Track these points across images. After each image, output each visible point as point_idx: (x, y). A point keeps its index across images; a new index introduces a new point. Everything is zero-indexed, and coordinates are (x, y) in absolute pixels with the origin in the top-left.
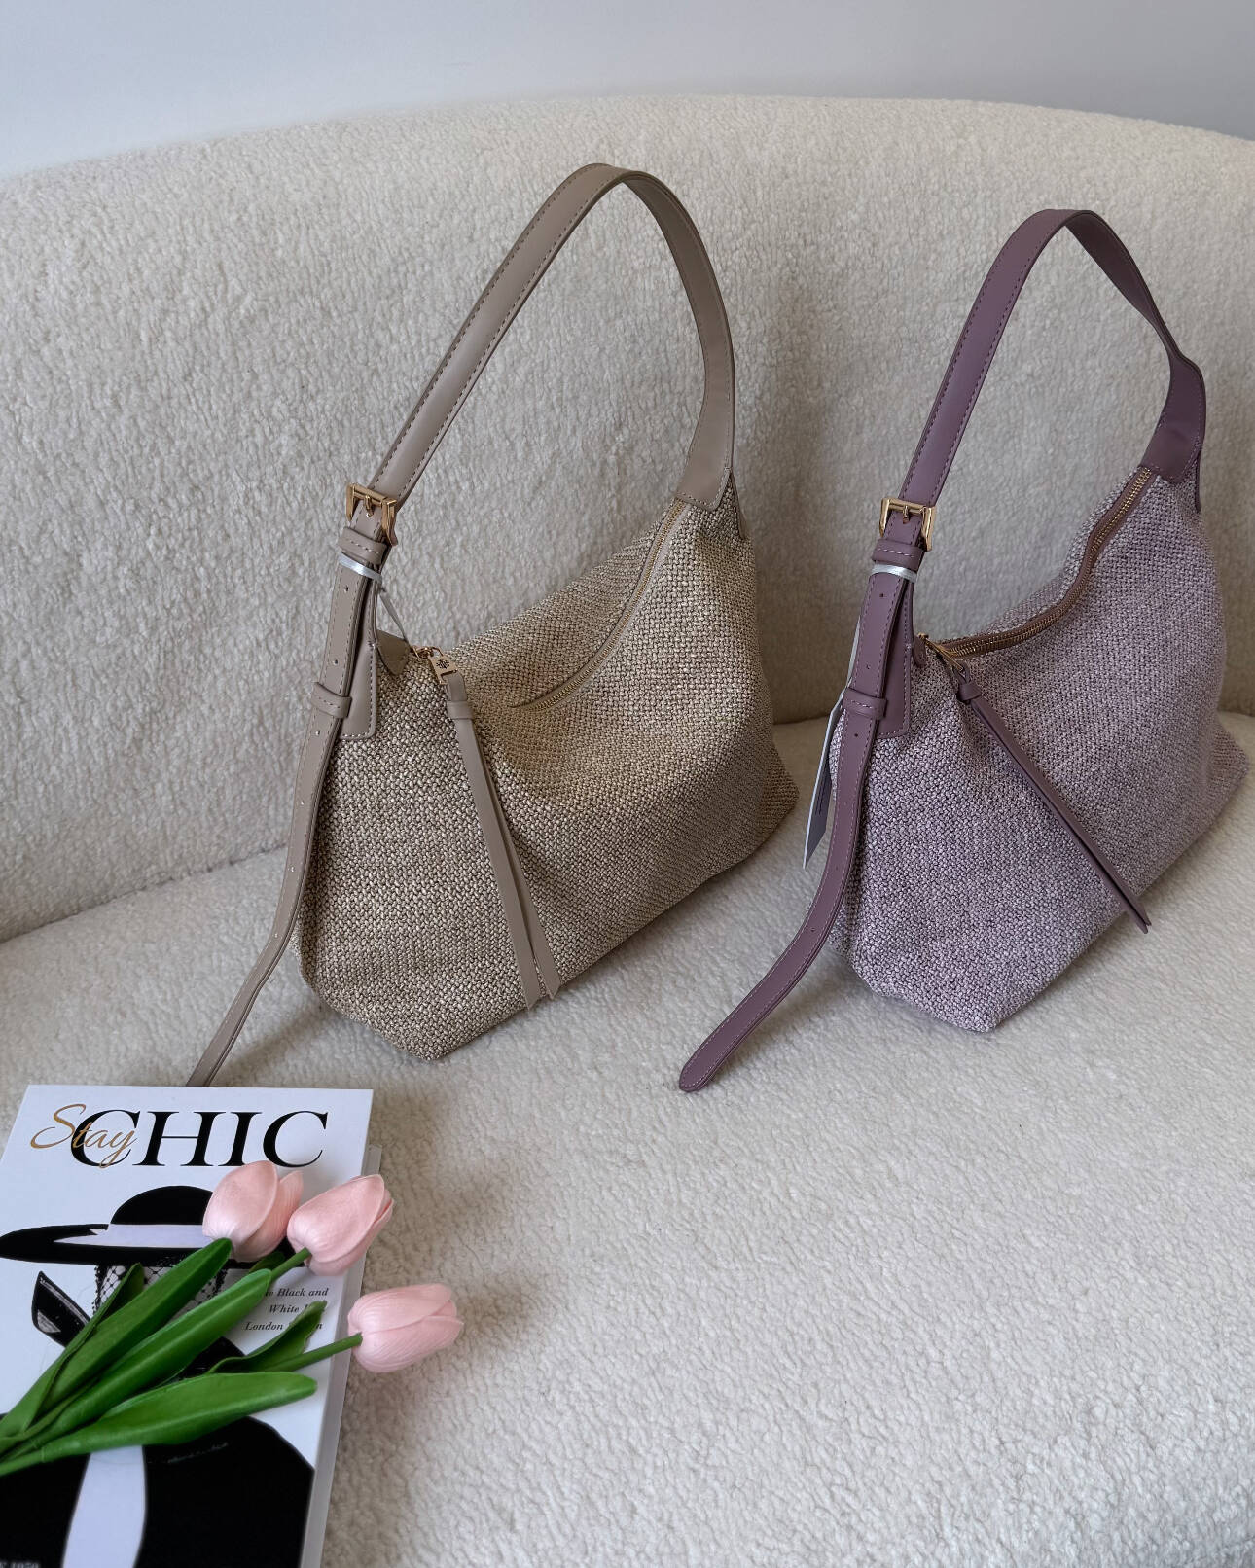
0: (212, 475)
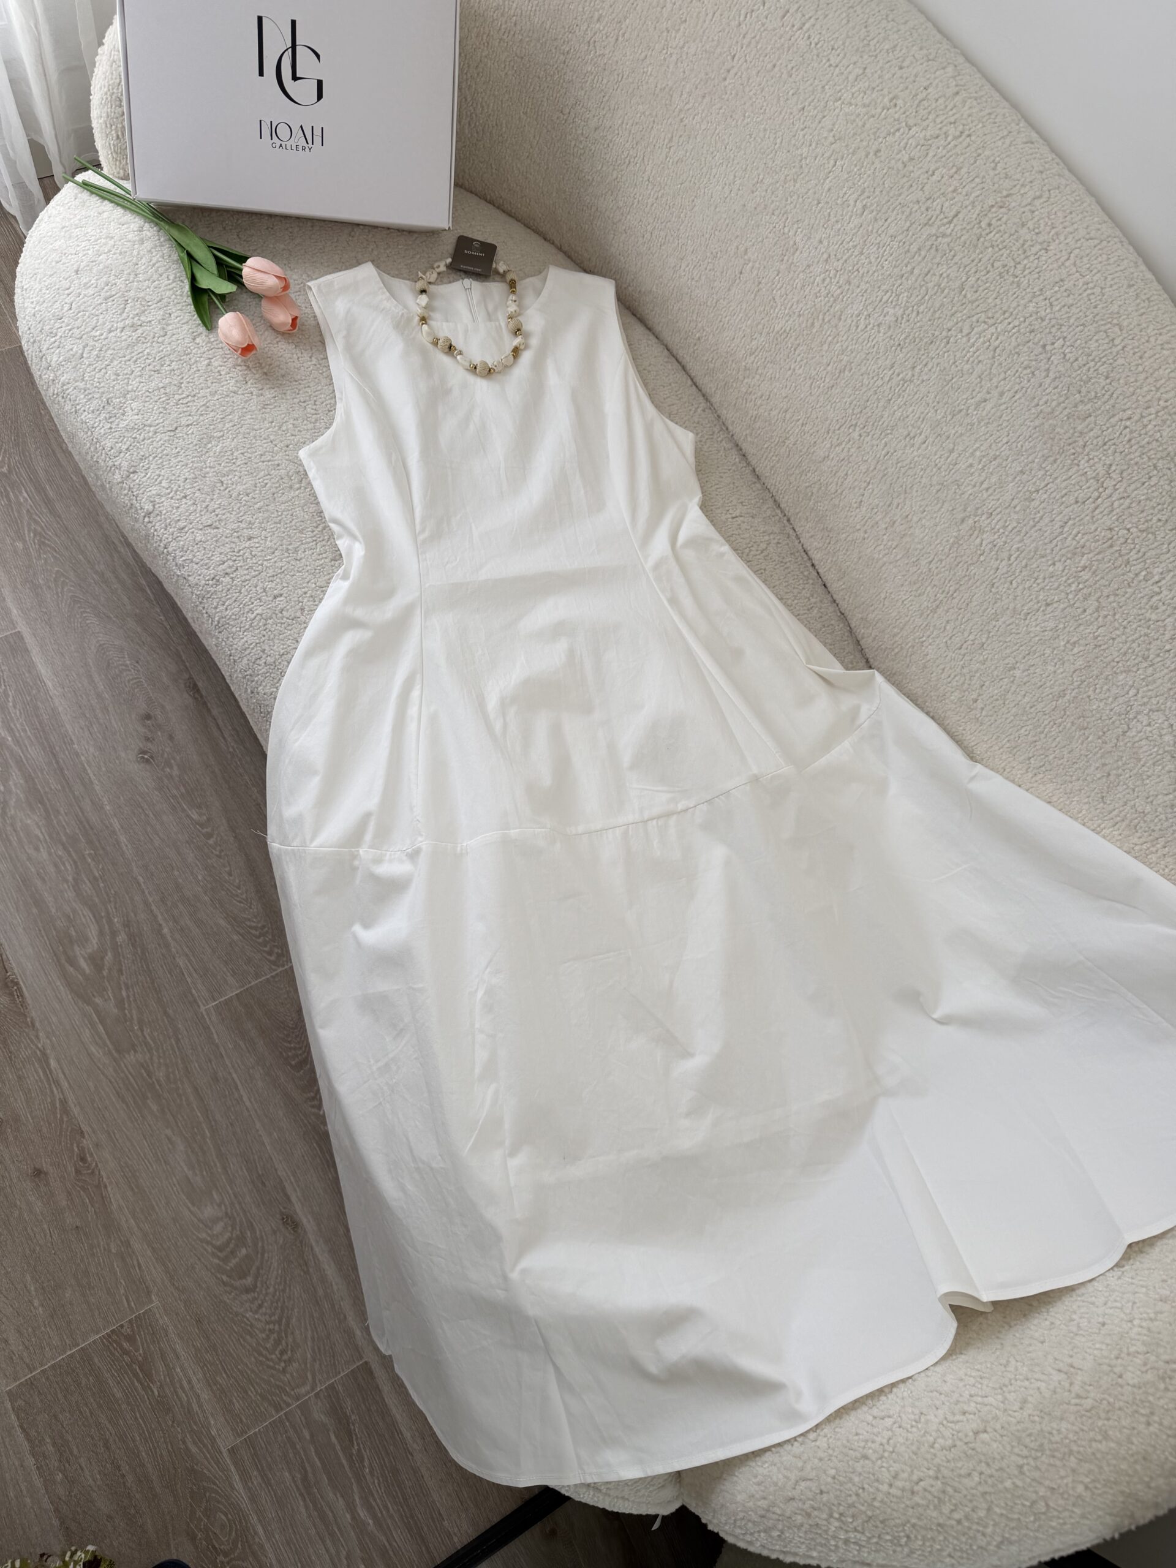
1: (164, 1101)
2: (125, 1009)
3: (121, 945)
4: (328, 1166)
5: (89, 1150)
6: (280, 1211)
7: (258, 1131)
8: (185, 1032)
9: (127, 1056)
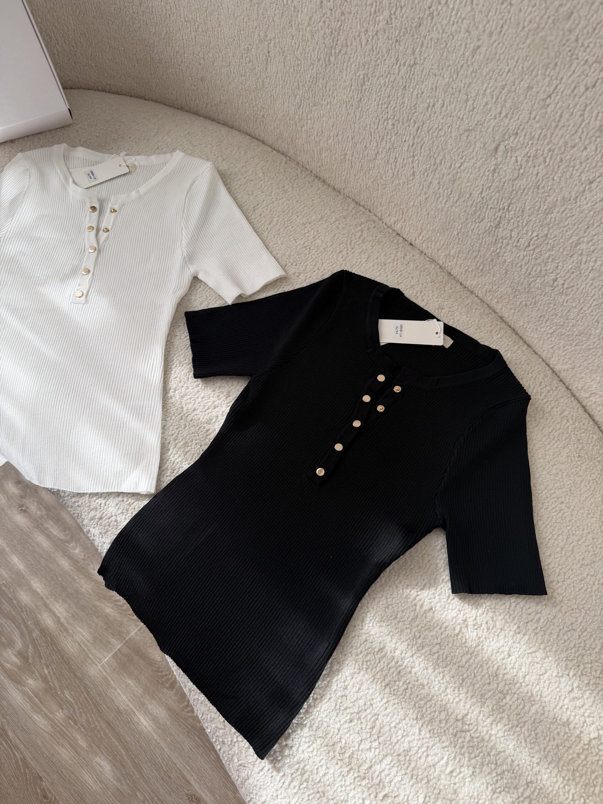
0: (351, 13)
1: (89, 739)
2: (49, 682)
3: (36, 639)
4: (210, 751)
5: (48, 788)
6: (186, 794)
7: (156, 740)
8: (92, 685)
9: (58, 714)
